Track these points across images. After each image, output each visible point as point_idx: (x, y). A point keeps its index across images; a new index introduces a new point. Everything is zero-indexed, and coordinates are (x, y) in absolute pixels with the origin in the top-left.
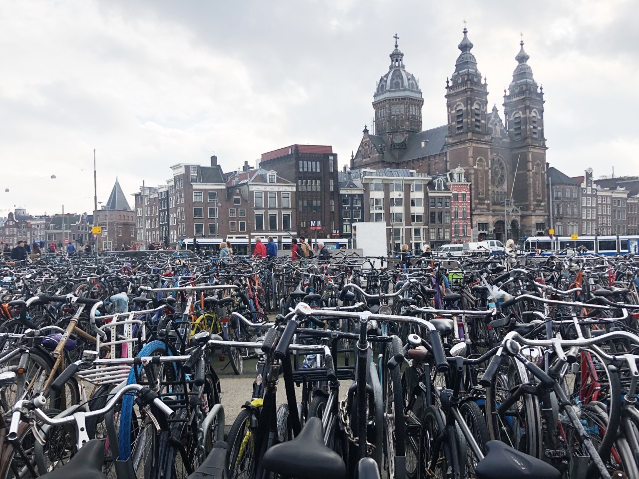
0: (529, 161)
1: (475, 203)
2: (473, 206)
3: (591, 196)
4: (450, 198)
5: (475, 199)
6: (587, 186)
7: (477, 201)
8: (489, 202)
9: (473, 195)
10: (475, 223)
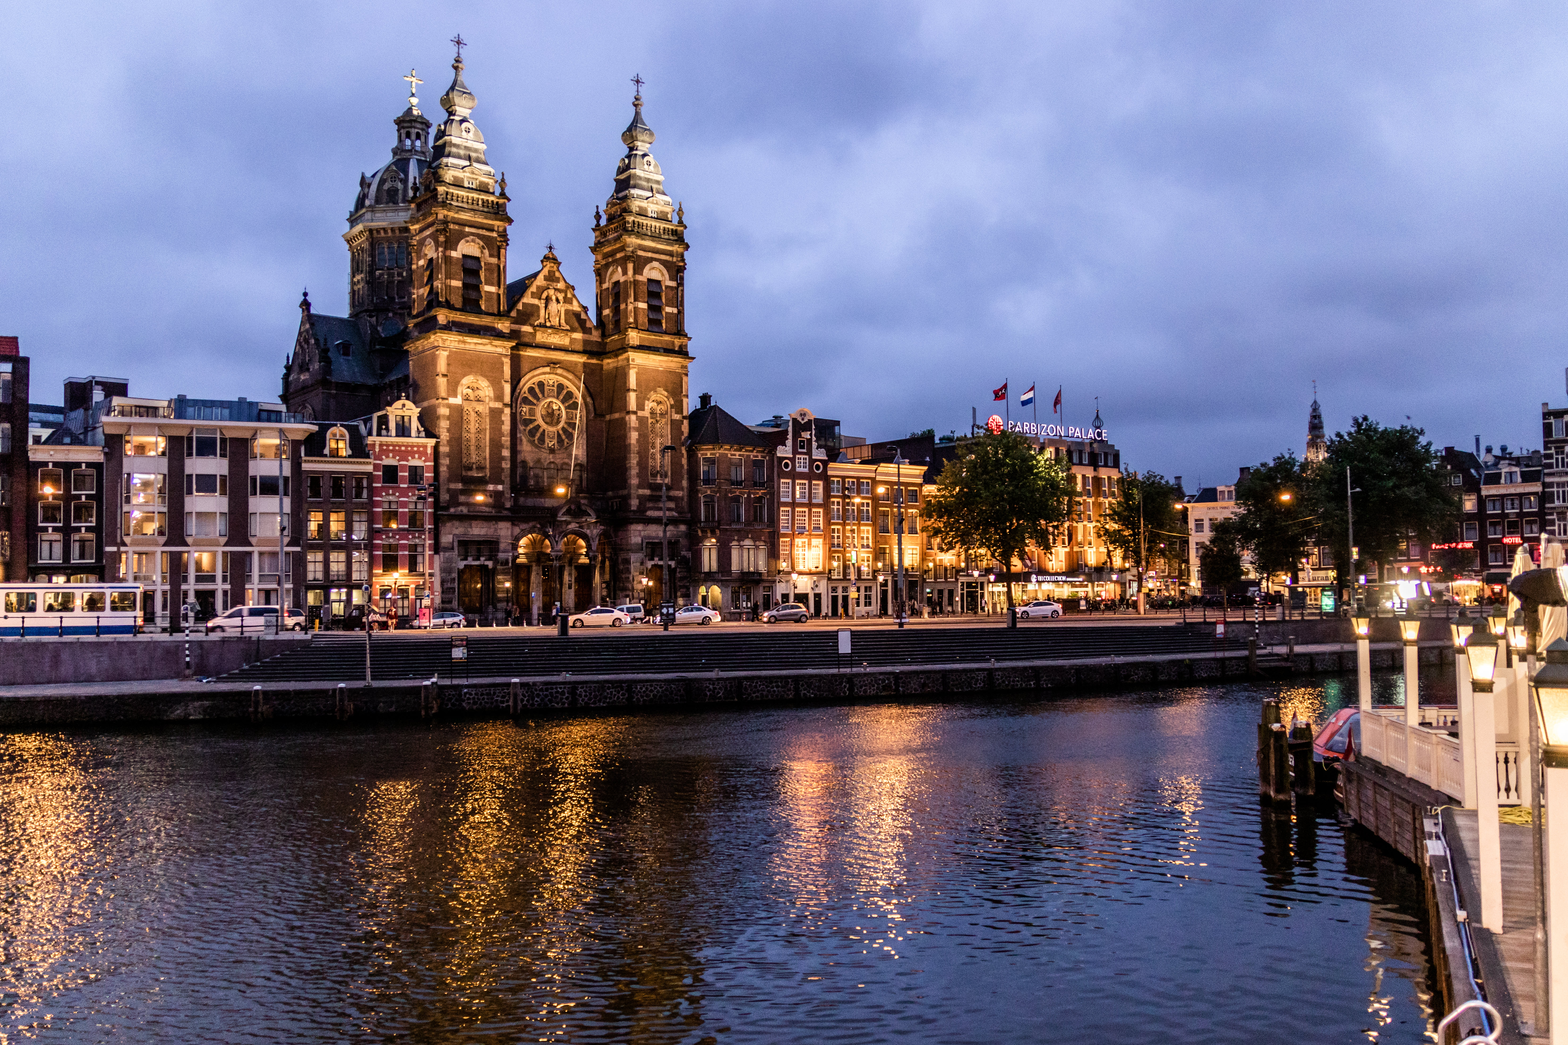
0: (629, 390)
1: (449, 490)
2: (444, 497)
3: (810, 476)
4: (369, 475)
5: (450, 480)
6: (795, 452)
7: (460, 486)
8: (500, 487)
9: (443, 469)
10: (446, 539)
